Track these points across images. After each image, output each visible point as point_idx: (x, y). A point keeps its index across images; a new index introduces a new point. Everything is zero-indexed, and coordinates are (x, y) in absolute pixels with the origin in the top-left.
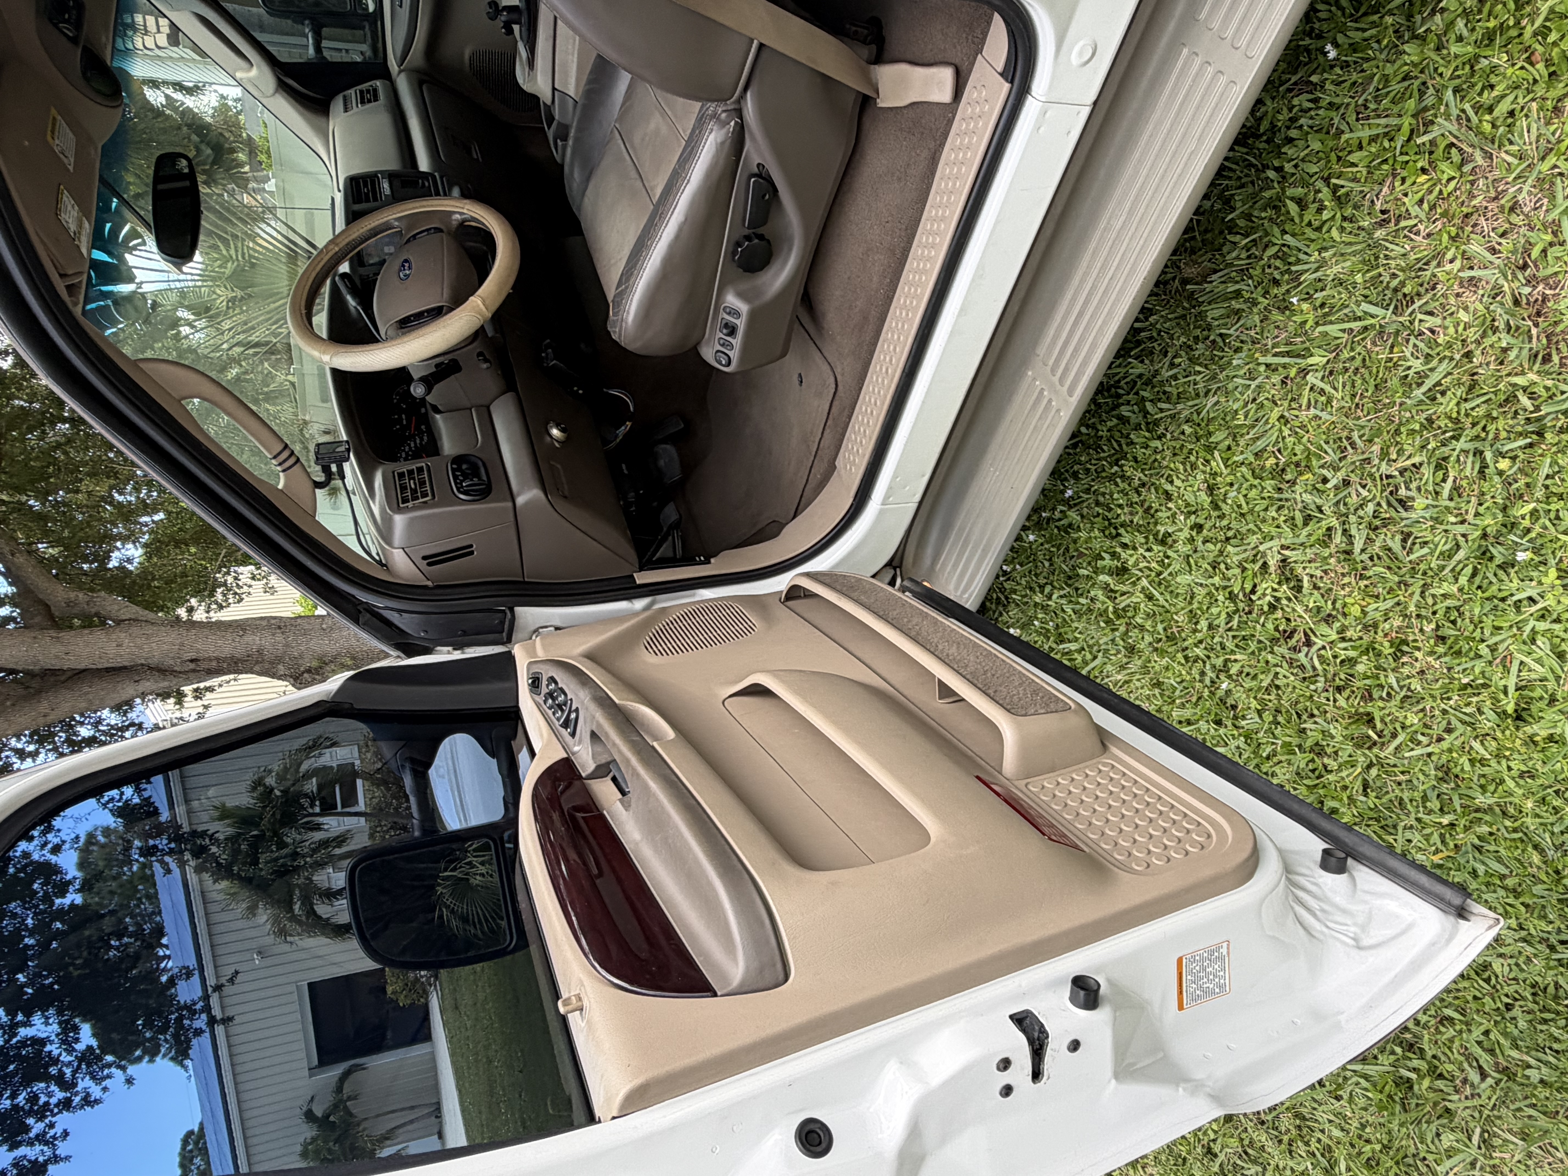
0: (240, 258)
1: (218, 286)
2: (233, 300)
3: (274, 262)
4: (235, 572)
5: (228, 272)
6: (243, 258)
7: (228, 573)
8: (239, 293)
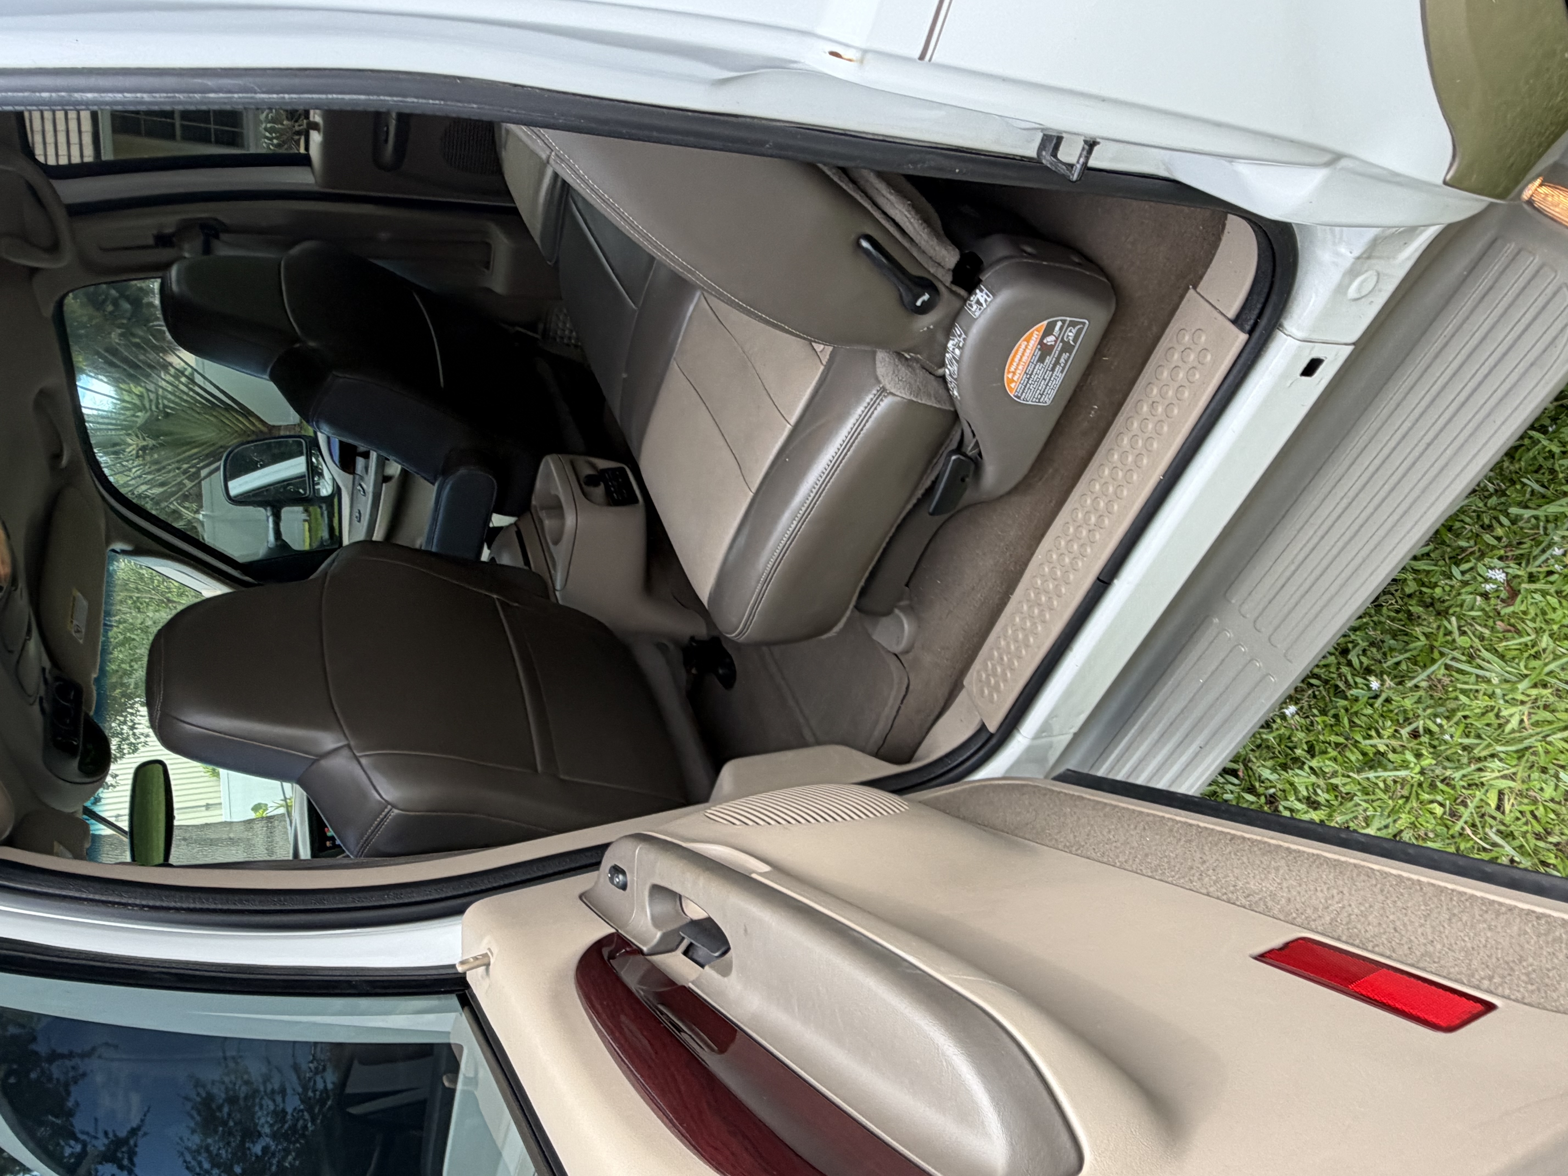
0: (154, 408)
1: (129, 435)
2: (144, 448)
3: (189, 412)
4: (132, 721)
5: (140, 421)
6: (157, 407)
7: (125, 723)
8: (151, 442)
